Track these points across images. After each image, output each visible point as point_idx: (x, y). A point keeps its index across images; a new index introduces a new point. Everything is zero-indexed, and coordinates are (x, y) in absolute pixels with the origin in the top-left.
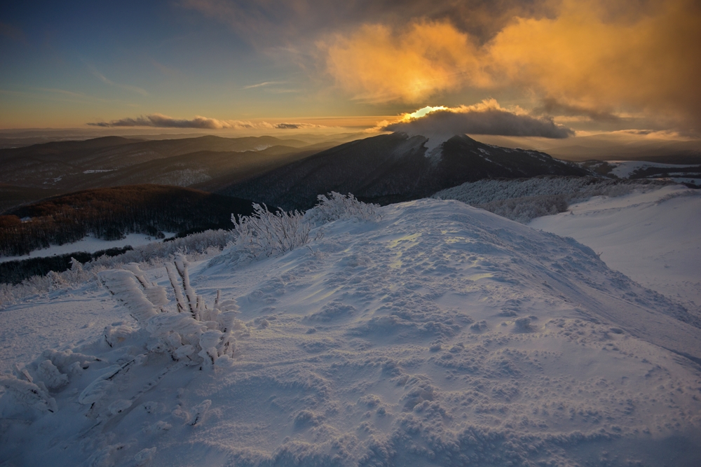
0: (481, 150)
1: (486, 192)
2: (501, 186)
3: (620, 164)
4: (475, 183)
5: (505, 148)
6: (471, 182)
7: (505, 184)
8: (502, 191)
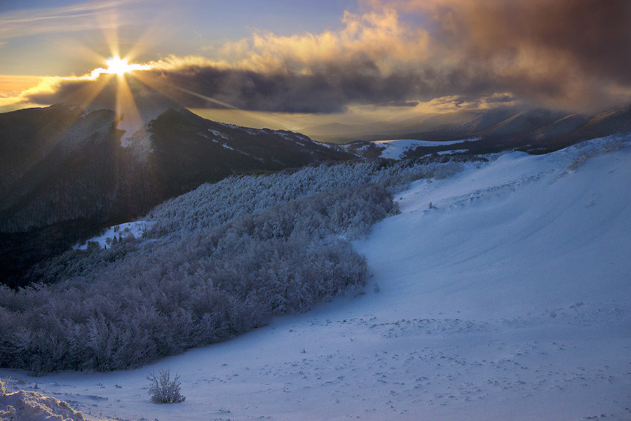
0: (214, 132)
1: (240, 195)
2: (261, 184)
3: (388, 144)
4: (219, 183)
5: (247, 128)
6: (213, 183)
7: (266, 180)
8: (265, 192)
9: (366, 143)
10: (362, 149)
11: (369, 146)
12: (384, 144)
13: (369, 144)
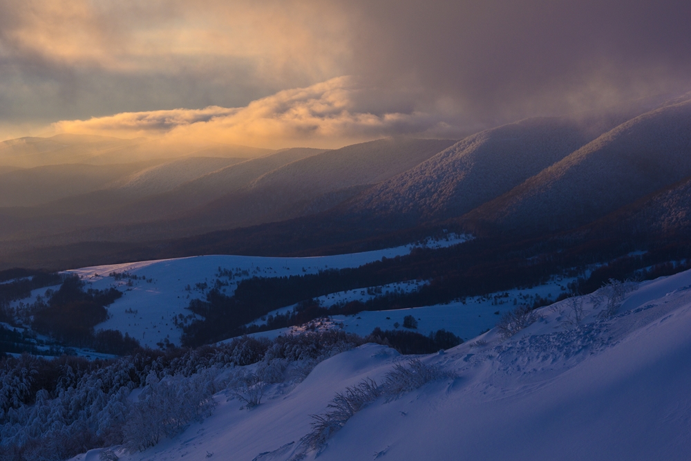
9: (44, 278)
10: (30, 301)
11: (56, 288)
12: (116, 276)
13: (55, 279)
